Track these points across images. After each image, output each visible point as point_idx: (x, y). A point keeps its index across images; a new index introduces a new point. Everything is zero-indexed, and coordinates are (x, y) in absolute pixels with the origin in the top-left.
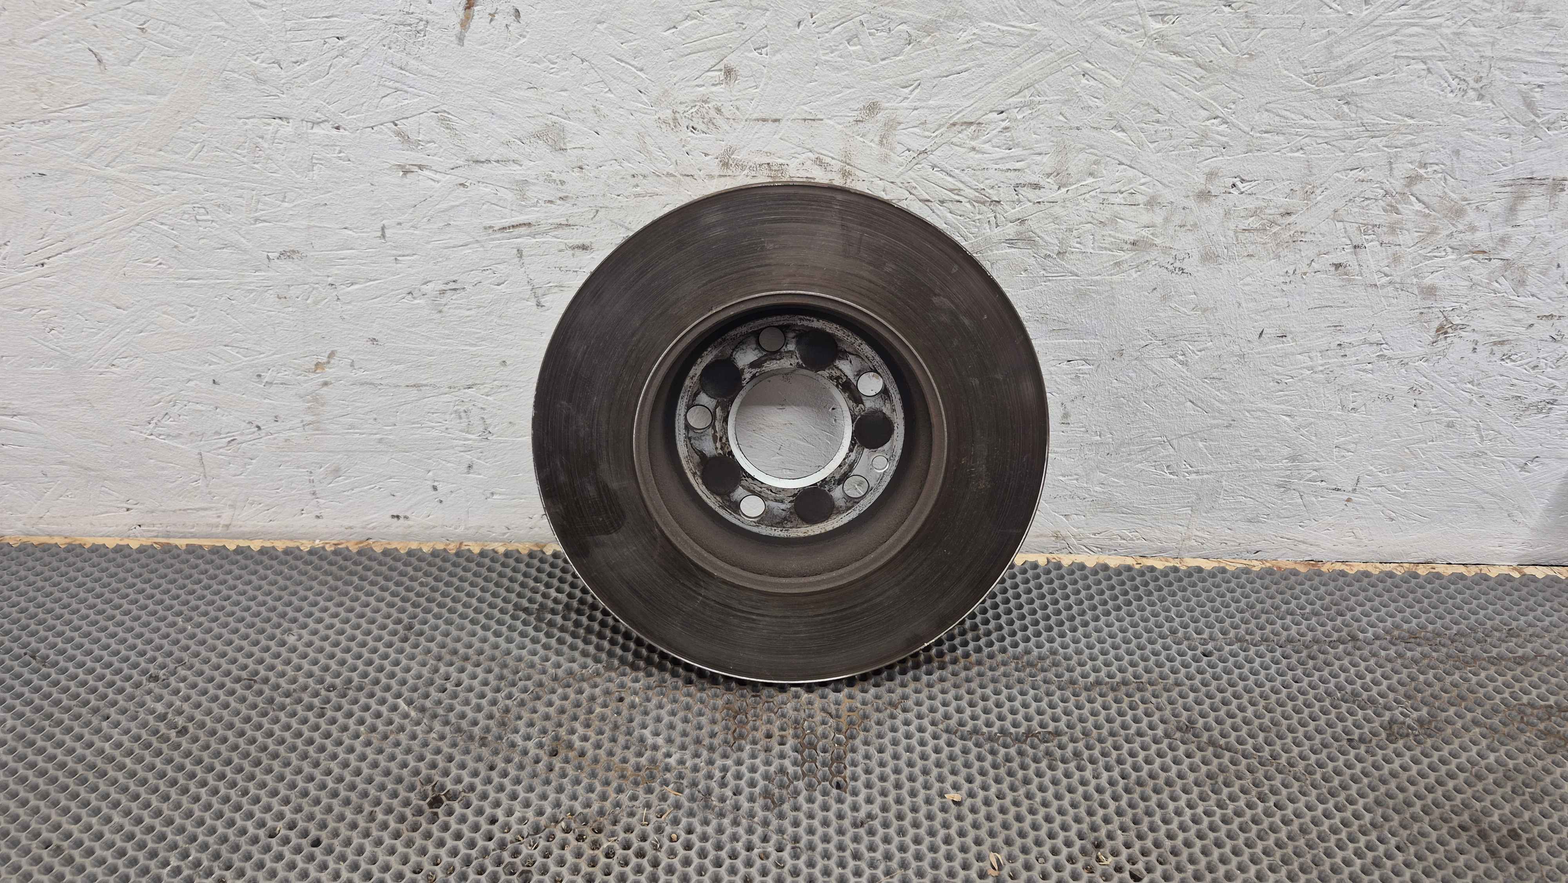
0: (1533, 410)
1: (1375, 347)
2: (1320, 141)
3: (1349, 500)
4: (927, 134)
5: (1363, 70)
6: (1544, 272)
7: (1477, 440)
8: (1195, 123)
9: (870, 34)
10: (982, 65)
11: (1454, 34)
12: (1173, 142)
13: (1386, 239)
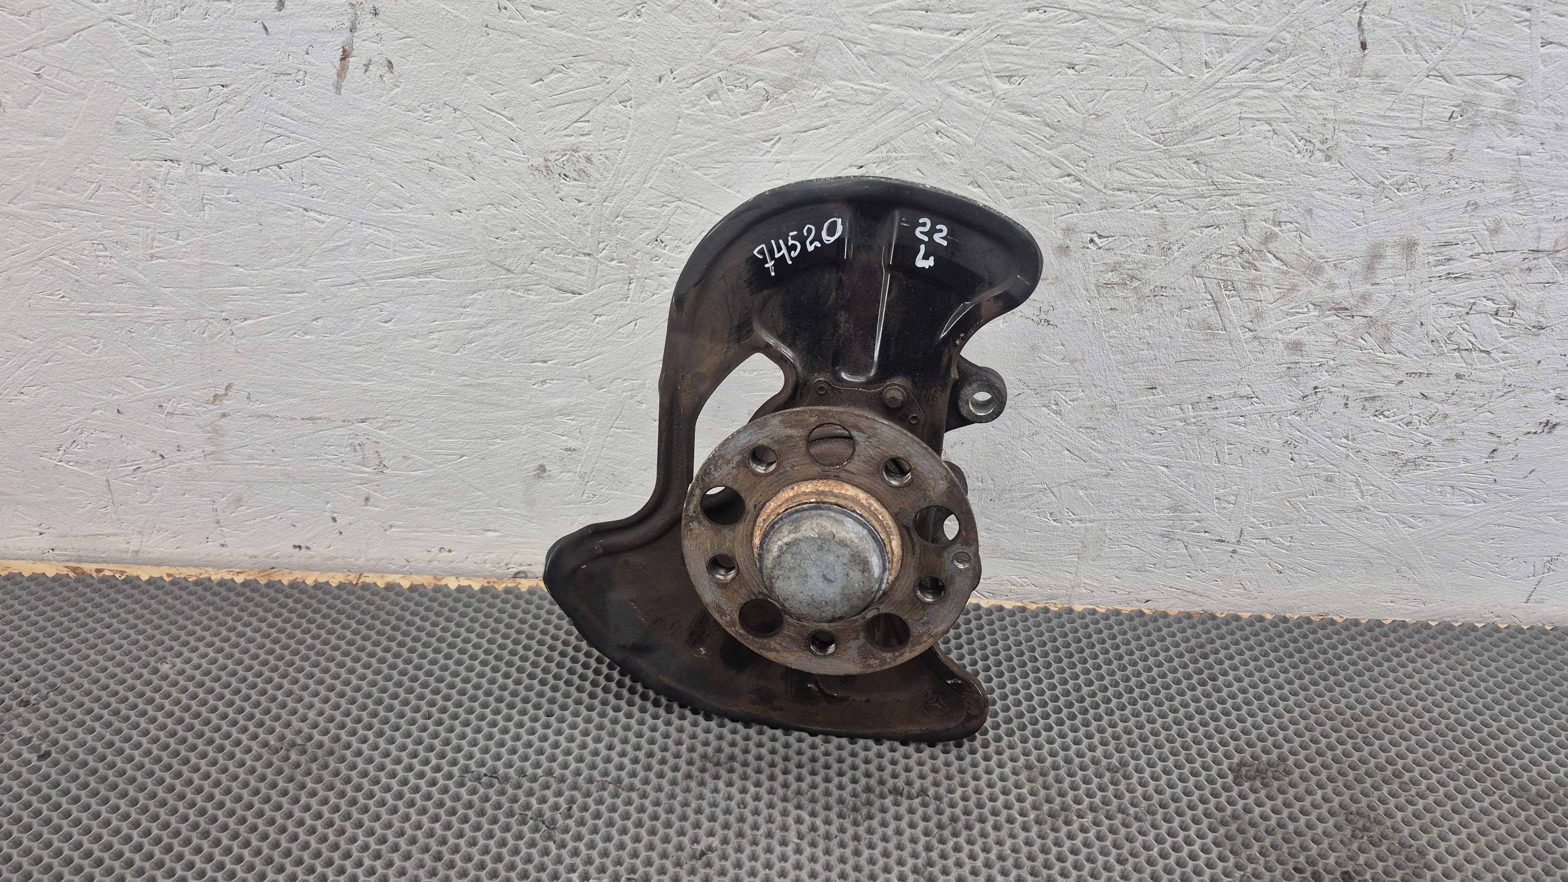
0: (1410, 466)
1: (1245, 401)
2: (1172, 199)
3: (1234, 552)
5: (1210, 130)
7: (1358, 495)
8: (1048, 180)
9: (729, 90)
10: (838, 122)
11: (1296, 96)
12: (1029, 198)
13: (1245, 295)
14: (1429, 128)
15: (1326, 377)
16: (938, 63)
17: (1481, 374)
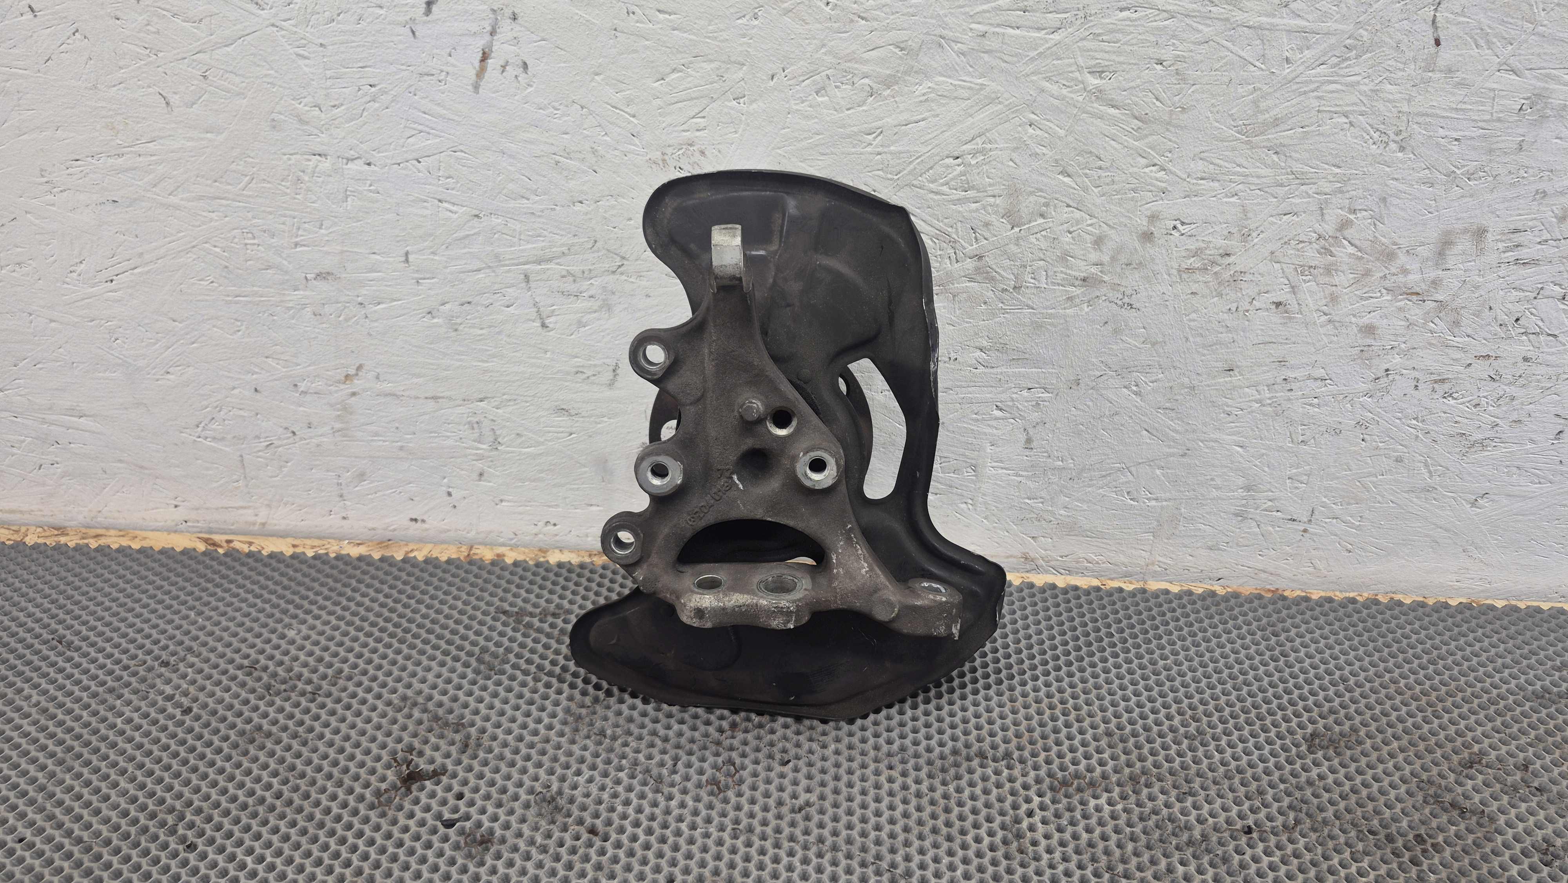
0: (1478, 447)
1: (1319, 383)
2: (1253, 187)
3: (1305, 531)
4: (890, 176)
5: (1290, 123)
6: (1477, 314)
7: (1426, 476)
8: (1135, 170)
9: (837, 87)
10: (937, 115)
11: (1372, 90)
12: (1116, 187)
13: (1322, 279)
14: (1499, 120)
15: (1397, 359)
16: (1033, 59)
17: (1549, 358)
